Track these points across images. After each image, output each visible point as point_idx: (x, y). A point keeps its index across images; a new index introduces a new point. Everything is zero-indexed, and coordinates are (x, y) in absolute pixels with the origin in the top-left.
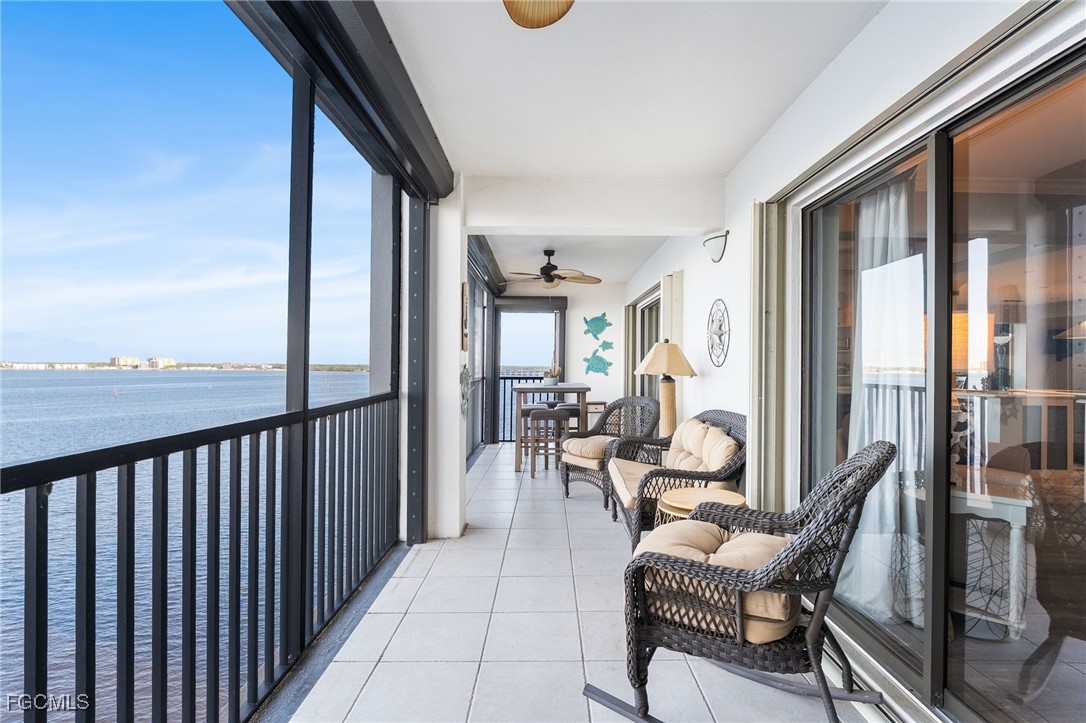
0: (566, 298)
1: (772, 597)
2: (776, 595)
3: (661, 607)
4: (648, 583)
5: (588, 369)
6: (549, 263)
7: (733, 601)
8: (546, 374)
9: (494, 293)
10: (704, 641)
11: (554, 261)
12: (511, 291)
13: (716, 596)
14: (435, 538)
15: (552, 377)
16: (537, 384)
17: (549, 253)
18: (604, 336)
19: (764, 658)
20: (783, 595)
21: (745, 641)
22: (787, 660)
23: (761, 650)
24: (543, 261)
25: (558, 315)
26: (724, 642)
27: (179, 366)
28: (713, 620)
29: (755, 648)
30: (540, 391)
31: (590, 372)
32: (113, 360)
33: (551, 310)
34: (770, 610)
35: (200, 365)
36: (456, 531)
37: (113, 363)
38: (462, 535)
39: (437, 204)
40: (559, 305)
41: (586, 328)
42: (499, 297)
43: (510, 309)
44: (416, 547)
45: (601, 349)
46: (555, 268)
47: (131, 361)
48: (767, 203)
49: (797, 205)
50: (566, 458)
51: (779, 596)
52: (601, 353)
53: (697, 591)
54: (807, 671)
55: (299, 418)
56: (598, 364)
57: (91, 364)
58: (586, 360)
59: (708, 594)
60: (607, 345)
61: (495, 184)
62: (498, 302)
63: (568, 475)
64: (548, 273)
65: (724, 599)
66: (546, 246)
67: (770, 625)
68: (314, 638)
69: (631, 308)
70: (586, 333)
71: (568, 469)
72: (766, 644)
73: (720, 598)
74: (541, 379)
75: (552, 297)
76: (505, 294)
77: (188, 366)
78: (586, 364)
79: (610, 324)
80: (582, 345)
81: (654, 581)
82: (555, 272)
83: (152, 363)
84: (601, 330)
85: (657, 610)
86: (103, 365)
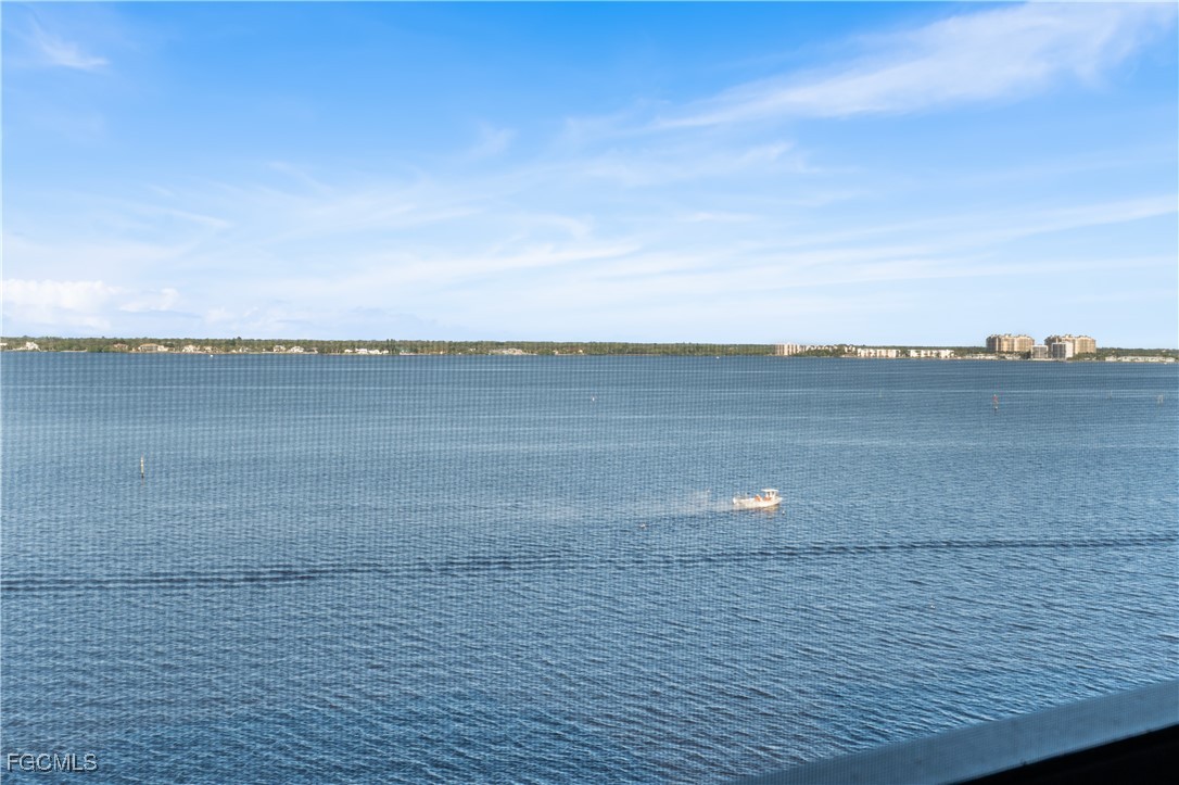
27: (1101, 354)
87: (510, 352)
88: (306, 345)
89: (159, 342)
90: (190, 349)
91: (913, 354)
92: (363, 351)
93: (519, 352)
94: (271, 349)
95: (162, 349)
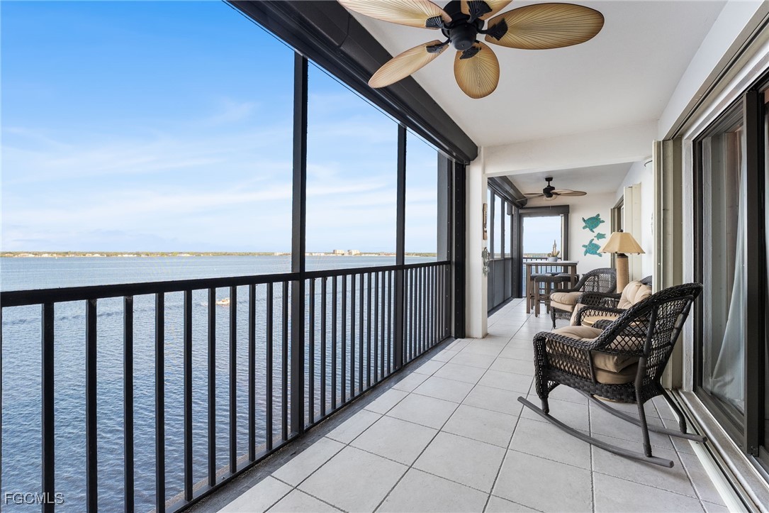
0: (568, 206)
1: (609, 359)
2: (611, 357)
3: (555, 361)
4: (548, 349)
5: (586, 252)
6: (549, 186)
7: (588, 359)
8: (549, 255)
9: (517, 206)
10: (576, 380)
11: (552, 184)
12: (531, 204)
13: (580, 356)
14: (469, 337)
15: (553, 256)
16: (544, 261)
17: (549, 179)
18: (597, 230)
19: (608, 392)
20: (616, 357)
21: (597, 382)
22: (621, 395)
23: (605, 387)
24: (545, 184)
25: (563, 217)
26: (586, 381)
27: (361, 254)
28: (579, 369)
29: (603, 385)
30: (546, 265)
31: (588, 254)
32: (334, 251)
33: (558, 214)
34: (608, 365)
35: (370, 253)
36: (480, 335)
37: (334, 253)
38: (483, 338)
39: (469, 164)
40: (564, 211)
41: (584, 224)
42: (522, 208)
43: (530, 215)
44: (459, 339)
45: (596, 239)
46: (553, 188)
47: (341, 251)
48: (663, 141)
49: (687, 138)
50: (553, 304)
51: (613, 358)
52: (596, 241)
53: (570, 353)
54: (633, 403)
55: (401, 268)
56: (592, 249)
57: (326, 253)
58: (584, 246)
59: (576, 355)
60: (600, 236)
61: (502, 149)
62: (521, 211)
63: (555, 315)
64: (549, 192)
65: (584, 358)
66: (546, 176)
67: (610, 375)
68: (407, 364)
69: (616, 210)
70: (584, 228)
71: (554, 311)
72: (609, 385)
73: (582, 357)
74: (546, 259)
75: (552, 207)
76: (527, 206)
77: (365, 254)
78: (585, 249)
79: (603, 222)
80: (581, 236)
81: (551, 348)
82: (553, 191)
83: (350, 253)
84: (596, 226)
85: (552, 362)
86: (330, 253)
87: (185, 255)
88: (101, 254)
89: (30, 253)
90: (46, 255)
91: (313, 254)
92: (126, 256)
93: (188, 255)
94: (84, 255)
95: (31, 256)
